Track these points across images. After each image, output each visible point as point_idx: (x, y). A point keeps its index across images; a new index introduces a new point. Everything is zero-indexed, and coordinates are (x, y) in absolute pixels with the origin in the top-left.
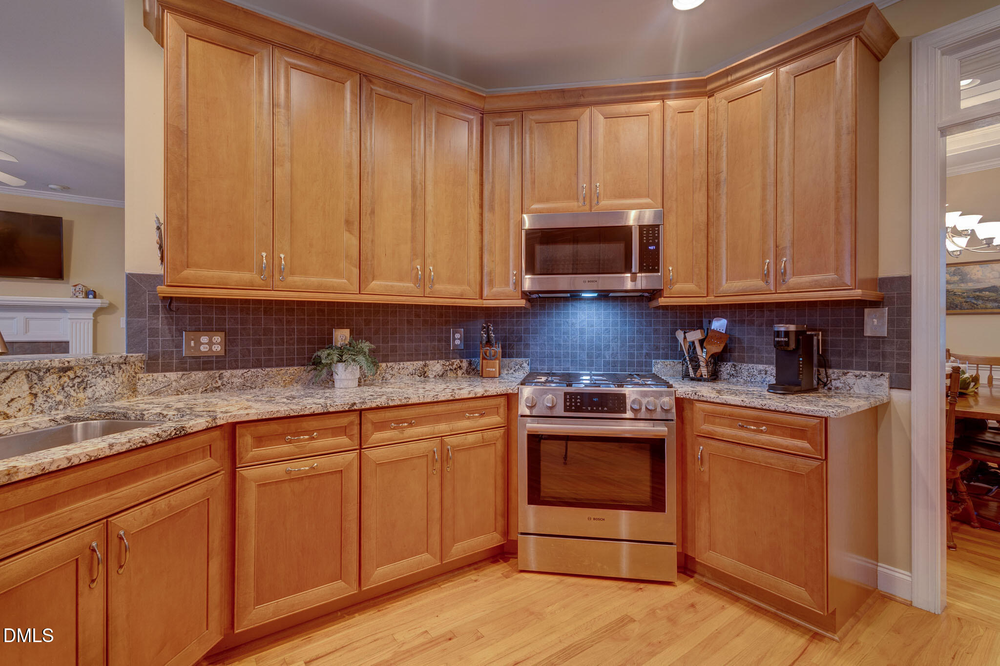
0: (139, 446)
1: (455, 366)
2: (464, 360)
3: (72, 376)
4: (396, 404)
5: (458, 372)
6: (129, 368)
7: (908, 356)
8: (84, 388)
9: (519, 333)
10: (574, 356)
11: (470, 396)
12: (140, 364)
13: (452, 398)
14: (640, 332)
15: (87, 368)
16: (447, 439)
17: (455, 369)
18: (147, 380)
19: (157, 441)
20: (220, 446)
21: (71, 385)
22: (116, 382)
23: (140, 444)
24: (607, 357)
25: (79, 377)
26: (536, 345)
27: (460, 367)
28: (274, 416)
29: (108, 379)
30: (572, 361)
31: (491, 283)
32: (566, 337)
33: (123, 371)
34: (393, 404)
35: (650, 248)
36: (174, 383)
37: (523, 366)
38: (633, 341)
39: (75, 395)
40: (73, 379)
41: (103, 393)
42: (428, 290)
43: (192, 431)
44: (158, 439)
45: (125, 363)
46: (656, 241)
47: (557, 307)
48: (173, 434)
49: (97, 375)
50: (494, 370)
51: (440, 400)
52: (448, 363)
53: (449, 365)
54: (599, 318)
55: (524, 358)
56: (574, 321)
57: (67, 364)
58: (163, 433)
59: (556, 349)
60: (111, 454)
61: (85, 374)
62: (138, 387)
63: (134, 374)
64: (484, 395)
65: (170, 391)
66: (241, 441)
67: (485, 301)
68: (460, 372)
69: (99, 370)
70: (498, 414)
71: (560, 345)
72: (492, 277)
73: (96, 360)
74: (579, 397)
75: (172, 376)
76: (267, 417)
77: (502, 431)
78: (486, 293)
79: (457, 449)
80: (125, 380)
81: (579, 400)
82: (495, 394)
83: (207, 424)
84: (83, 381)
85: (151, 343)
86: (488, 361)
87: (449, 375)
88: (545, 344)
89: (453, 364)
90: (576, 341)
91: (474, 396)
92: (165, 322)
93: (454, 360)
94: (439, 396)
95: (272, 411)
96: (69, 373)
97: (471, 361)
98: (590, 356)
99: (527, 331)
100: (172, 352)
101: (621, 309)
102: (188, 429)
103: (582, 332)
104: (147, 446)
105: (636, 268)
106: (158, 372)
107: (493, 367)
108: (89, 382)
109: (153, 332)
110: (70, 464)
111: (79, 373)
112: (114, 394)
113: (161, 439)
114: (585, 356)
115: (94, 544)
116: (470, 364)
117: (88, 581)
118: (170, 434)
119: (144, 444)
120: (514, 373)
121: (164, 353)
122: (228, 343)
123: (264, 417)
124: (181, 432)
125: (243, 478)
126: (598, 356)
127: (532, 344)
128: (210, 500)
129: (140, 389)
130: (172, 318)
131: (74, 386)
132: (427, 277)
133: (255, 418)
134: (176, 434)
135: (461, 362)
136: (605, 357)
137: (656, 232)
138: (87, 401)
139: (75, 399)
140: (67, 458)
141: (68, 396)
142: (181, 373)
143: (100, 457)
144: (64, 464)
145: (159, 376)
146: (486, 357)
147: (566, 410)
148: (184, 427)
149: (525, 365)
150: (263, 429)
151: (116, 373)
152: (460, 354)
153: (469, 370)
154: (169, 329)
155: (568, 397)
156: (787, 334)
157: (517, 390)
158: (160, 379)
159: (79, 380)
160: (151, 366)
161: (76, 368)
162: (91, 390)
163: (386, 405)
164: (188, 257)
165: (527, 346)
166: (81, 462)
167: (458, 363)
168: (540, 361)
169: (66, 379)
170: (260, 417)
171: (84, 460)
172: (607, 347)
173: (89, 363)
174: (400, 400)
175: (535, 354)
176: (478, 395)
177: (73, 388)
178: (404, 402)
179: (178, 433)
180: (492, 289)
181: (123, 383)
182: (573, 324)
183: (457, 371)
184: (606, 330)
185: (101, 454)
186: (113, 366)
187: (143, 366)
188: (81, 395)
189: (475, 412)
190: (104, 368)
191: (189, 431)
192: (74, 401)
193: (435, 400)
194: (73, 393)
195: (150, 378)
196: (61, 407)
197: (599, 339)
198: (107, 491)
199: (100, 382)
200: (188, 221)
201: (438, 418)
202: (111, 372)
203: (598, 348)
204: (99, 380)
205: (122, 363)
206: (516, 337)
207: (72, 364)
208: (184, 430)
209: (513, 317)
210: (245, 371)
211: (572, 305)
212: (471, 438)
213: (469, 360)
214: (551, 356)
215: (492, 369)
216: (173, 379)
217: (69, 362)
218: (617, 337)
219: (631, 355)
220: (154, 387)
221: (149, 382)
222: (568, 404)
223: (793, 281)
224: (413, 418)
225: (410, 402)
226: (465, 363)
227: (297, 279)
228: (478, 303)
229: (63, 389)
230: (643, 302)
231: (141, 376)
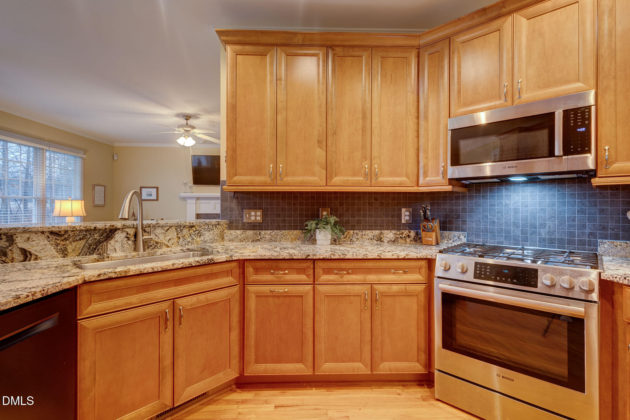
0: (188, 266)
1: (404, 235)
2: (412, 231)
3: (195, 230)
4: (336, 258)
5: (407, 239)
6: (220, 227)
8: (200, 236)
9: (457, 212)
10: (508, 232)
11: (394, 257)
12: (225, 226)
13: (378, 258)
14: (581, 212)
15: (201, 226)
16: (375, 286)
17: (405, 237)
18: (228, 234)
19: (197, 265)
20: (237, 271)
21: (194, 234)
22: (214, 233)
23: (188, 265)
24: (543, 234)
25: (197, 230)
26: (473, 222)
27: (409, 236)
28: (263, 258)
29: (210, 232)
30: (506, 237)
31: (426, 175)
32: (500, 216)
33: (218, 229)
34: (334, 258)
35: (578, 130)
36: (239, 236)
37: (460, 238)
38: (574, 220)
39: (196, 239)
40: (195, 231)
41: (208, 239)
42: (373, 182)
43: (217, 262)
44: (198, 264)
45: (219, 225)
46: (587, 122)
47: (492, 191)
48: (206, 262)
49: (206, 230)
50: (431, 239)
51: (368, 258)
52: (398, 233)
53: (400, 234)
54: (534, 199)
55: (461, 231)
56: (508, 202)
57: (192, 224)
58: (201, 261)
59: (490, 225)
60: (173, 268)
61: (200, 229)
62: (225, 237)
63: (222, 230)
64: (406, 258)
65: (237, 240)
66: (247, 270)
67: (420, 188)
68: (408, 240)
69: (206, 228)
70: (420, 273)
71: (494, 222)
72: (425, 170)
73: (205, 223)
74: (488, 267)
75: (239, 232)
76: (259, 258)
77: (423, 287)
78: (421, 181)
79: (385, 295)
80: (218, 233)
81: (488, 270)
82: (415, 257)
83: (227, 259)
84: (199, 233)
85: (230, 215)
86: (427, 233)
87: (399, 241)
88: (480, 221)
89: (402, 234)
90: (510, 220)
91: (397, 258)
92: (236, 204)
93: (403, 231)
94: (368, 255)
95: (262, 255)
96: (193, 228)
97: (418, 232)
98: (524, 232)
99: (464, 210)
100: (239, 220)
101: (558, 191)
102: (215, 260)
103: (516, 211)
104: (192, 267)
105: (559, 152)
106: (233, 230)
107: (432, 237)
108: (202, 233)
109: (231, 210)
110: (153, 271)
111: (197, 228)
112: (213, 240)
113: (200, 264)
114: (519, 232)
115: (167, 311)
116: (417, 234)
117: (164, 327)
118: (205, 262)
119: (190, 266)
120: (453, 243)
121: (236, 220)
122: (264, 216)
123: (257, 258)
124: (211, 261)
125: (248, 290)
126: (534, 233)
127: (469, 221)
128: (231, 299)
129: (226, 238)
130: (239, 202)
131: (195, 235)
132: (373, 172)
133: (253, 258)
134: (208, 262)
135: (410, 232)
136: (540, 234)
137: (587, 113)
138: (201, 242)
139: (196, 241)
140: (152, 268)
141: (193, 239)
142: (242, 231)
143: (167, 269)
144: (150, 271)
145: (233, 232)
146: (425, 229)
147: (475, 277)
148: (213, 259)
149: (462, 237)
150: (258, 264)
151: (214, 229)
152: (409, 227)
153: (416, 239)
154: (238, 208)
155: (478, 266)
157: (435, 257)
158: (233, 233)
159: (198, 232)
160: (231, 226)
161: (196, 226)
162: (203, 237)
163: (330, 258)
164: (236, 170)
165: (464, 222)
166: (158, 270)
167: (407, 233)
168: (476, 235)
169: (192, 231)
170: (255, 258)
171: (160, 270)
172: (543, 226)
173: (202, 224)
174: (340, 256)
175: (471, 229)
176: (400, 257)
177: (195, 236)
178: (342, 257)
179: (209, 261)
180: (426, 178)
181: (217, 234)
182: (506, 205)
183: (406, 239)
184: (542, 210)
185: (168, 268)
186: (213, 226)
187: (227, 227)
188: (198, 239)
189: (399, 269)
190: (209, 227)
191: (216, 261)
192: (195, 242)
193: (365, 258)
194: (195, 238)
195: (229, 233)
196: (190, 244)
197: (535, 218)
198: (175, 286)
199: (207, 234)
200: (236, 152)
201: (369, 271)
202: (212, 229)
203: (533, 226)
204: (206, 232)
205: (217, 225)
206: (455, 215)
207: (194, 224)
208: (213, 260)
209: (452, 200)
210: (272, 231)
211: (506, 189)
212: (395, 288)
213: (416, 231)
214: (486, 230)
215: (429, 239)
216: (239, 234)
217: (193, 223)
218: (554, 217)
219: (572, 234)
220: (231, 238)
221: (229, 235)
222: (478, 272)
224: (350, 269)
225: (346, 258)
226: (413, 233)
227: (289, 179)
228: (415, 189)
229: (191, 236)
231: (226, 231)
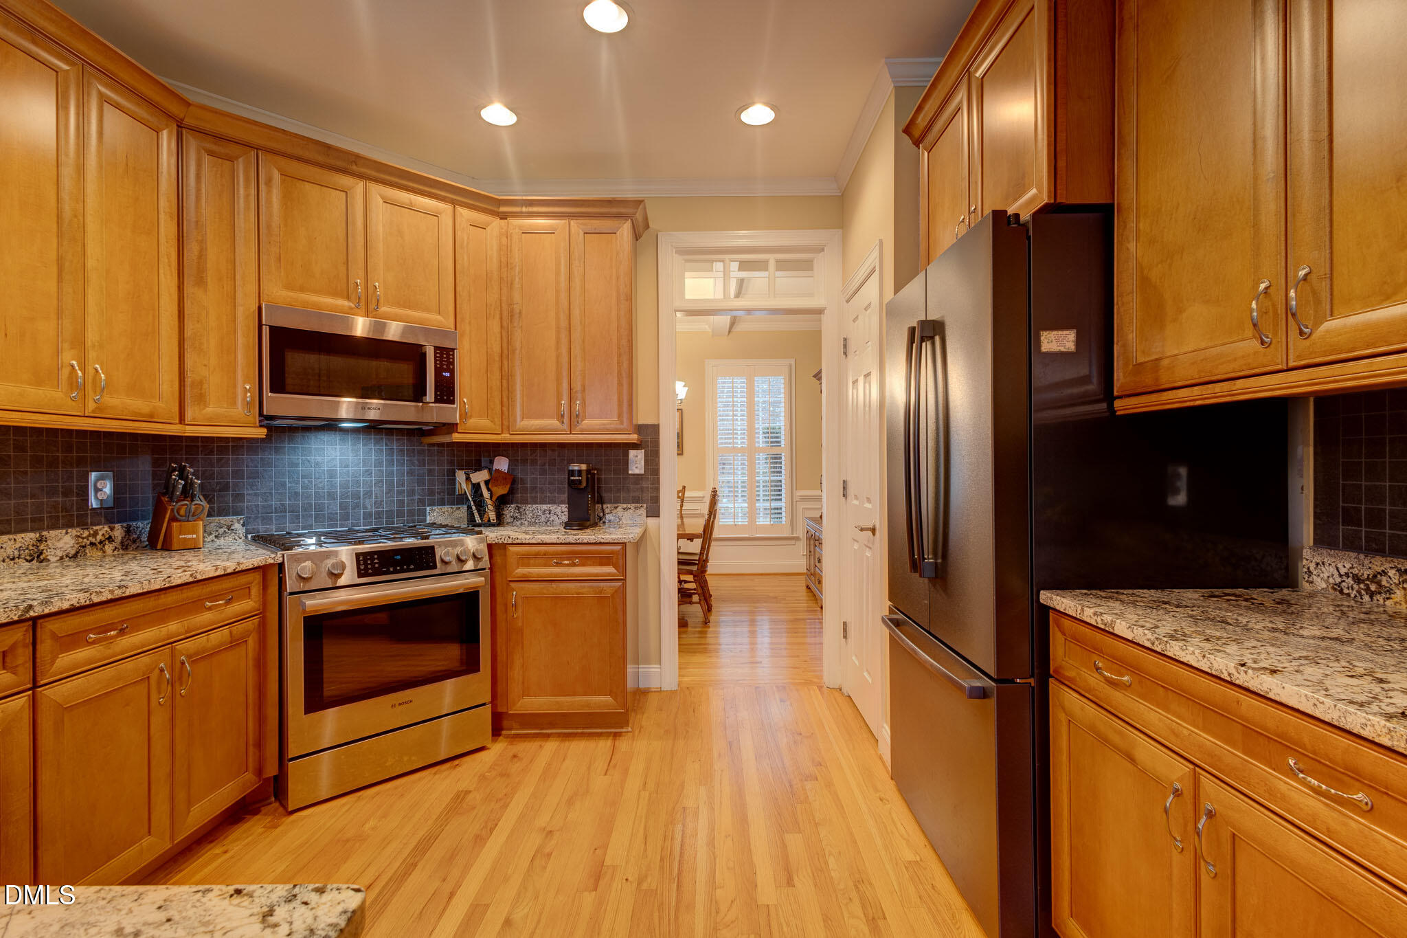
1: (99, 537)
2: (116, 525)
4: (104, 599)
5: (106, 547)
7: (658, 489)
9: (222, 478)
10: (320, 508)
11: (218, 573)
13: (191, 580)
14: (411, 473)
16: (180, 647)
17: (101, 542)
24: (369, 507)
26: (256, 495)
27: (110, 539)
30: (317, 516)
31: (201, 399)
32: (307, 482)
34: (99, 600)
35: (444, 374)
37: (233, 528)
38: (403, 485)
42: (91, 406)
46: (451, 367)
47: (291, 440)
50: (194, 536)
51: (174, 584)
52: (86, 533)
53: (89, 535)
54: (357, 455)
55: (233, 515)
56: (319, 459)
59: (289, 499)
67: (188, 428)
68: (109, 548)
70: (249, 596)
71: (297, 494)
72: (203, 391)
74: (376, 557)
77: (256, 621)
78: (189, 414)
79: (199, 658)
81: (376, 561)
82: (251, 567)
86: (183, 523)
87: (89, 554)
88: (271, 494)
89: (95, 534)
90: (323, 488)
91: (223, 573)
93: (97, 528)
94: (172, 578)
97: (130, 527)
98: (343, 507)
99: (238, 474)
101: (386, 445)
103: (332, 474)
105: (430, 397)
107: (195, 531)
114: (337, 507)
116: (128, 531)
120: (216, 540)
126: (357, 506)
127: (249, 494)
132: (90, 381)
135: (112, 529)
136: (365, 507)
137: (451, 357)
146: (179, 517)
147: (360, 575)
149: (237, 526)
152: (105, 517)
153: (126, 543)
155: (361, 558)
156: (580, 472)
157: (281, 559)
163: (88, 602)
165: (239, 497)
167: (106, 531)
168: (263, 518)
172: (368, 494)
174: (112, 592)
175: (254, 509)
178: (118, 593)
180: (204, 409)
182: (317, 464)
183: (104, 546)
184: (367, 471)
189: (218, 598)
193: (167, 585)
197: (358, 482)
201: (162, 616)
203: (356, 496)
206: (217, 483)
209: (212, 452)
211: (316, 437)
212: (216, 637)
213: (125, 525)
214: (282, 510)
215: (190, 536)
218: (382, 481)
219: (401, 503)
222: (362, 567)
223: (586, 423)
224: (123, 621)
225: (127, 593)
226: (119, 531)
228: (175, 429)
230: (414, 436)
